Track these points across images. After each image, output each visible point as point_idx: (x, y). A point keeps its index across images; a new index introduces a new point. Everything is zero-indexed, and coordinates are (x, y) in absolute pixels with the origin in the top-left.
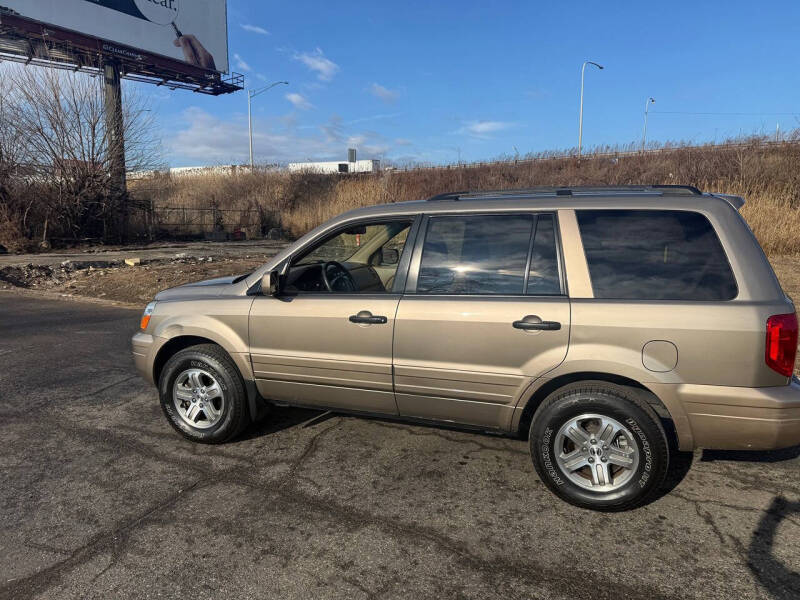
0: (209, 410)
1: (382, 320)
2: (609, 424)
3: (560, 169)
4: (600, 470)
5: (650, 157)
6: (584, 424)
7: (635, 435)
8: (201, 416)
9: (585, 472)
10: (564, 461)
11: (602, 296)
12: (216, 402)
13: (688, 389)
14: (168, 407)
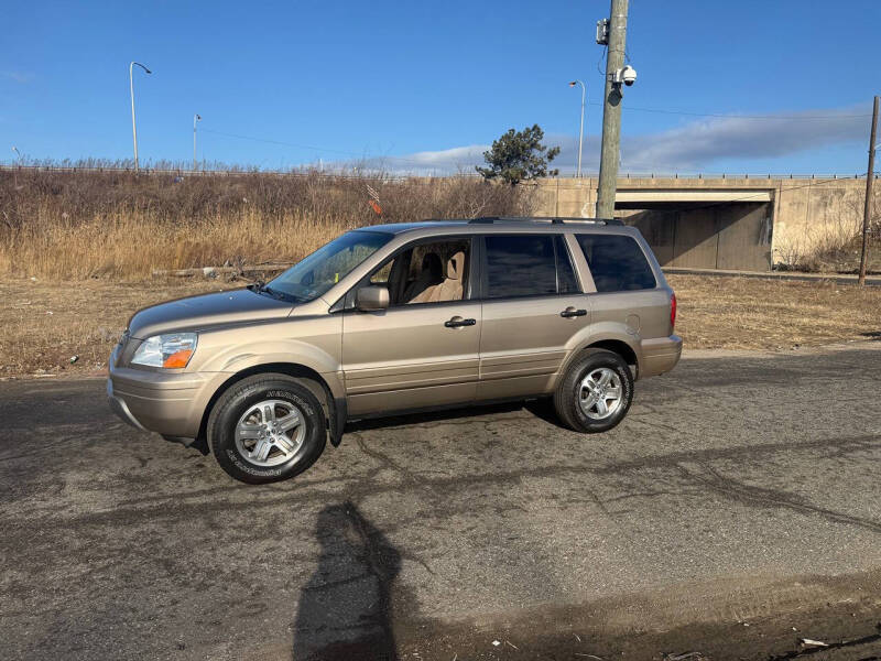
0: (282, 443)
1: (470, 323)
2: (606, 373)
3: (116, 183)
4: (602, 404)
5: (218, 179)
6: (593, 376)
7: (621, 377)
8: (274, 451)
9: (595, 409)
10: (585, 404)
11: (601, 290)
12: (291, 433)
13: (645, 343)
14: (230, 452)
